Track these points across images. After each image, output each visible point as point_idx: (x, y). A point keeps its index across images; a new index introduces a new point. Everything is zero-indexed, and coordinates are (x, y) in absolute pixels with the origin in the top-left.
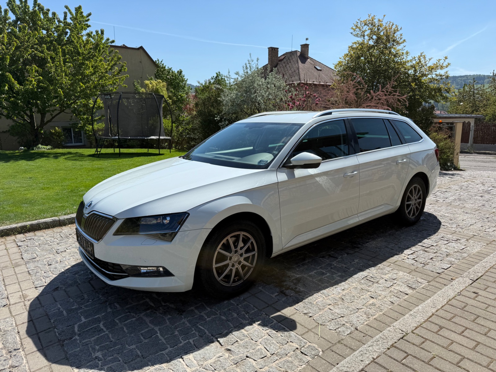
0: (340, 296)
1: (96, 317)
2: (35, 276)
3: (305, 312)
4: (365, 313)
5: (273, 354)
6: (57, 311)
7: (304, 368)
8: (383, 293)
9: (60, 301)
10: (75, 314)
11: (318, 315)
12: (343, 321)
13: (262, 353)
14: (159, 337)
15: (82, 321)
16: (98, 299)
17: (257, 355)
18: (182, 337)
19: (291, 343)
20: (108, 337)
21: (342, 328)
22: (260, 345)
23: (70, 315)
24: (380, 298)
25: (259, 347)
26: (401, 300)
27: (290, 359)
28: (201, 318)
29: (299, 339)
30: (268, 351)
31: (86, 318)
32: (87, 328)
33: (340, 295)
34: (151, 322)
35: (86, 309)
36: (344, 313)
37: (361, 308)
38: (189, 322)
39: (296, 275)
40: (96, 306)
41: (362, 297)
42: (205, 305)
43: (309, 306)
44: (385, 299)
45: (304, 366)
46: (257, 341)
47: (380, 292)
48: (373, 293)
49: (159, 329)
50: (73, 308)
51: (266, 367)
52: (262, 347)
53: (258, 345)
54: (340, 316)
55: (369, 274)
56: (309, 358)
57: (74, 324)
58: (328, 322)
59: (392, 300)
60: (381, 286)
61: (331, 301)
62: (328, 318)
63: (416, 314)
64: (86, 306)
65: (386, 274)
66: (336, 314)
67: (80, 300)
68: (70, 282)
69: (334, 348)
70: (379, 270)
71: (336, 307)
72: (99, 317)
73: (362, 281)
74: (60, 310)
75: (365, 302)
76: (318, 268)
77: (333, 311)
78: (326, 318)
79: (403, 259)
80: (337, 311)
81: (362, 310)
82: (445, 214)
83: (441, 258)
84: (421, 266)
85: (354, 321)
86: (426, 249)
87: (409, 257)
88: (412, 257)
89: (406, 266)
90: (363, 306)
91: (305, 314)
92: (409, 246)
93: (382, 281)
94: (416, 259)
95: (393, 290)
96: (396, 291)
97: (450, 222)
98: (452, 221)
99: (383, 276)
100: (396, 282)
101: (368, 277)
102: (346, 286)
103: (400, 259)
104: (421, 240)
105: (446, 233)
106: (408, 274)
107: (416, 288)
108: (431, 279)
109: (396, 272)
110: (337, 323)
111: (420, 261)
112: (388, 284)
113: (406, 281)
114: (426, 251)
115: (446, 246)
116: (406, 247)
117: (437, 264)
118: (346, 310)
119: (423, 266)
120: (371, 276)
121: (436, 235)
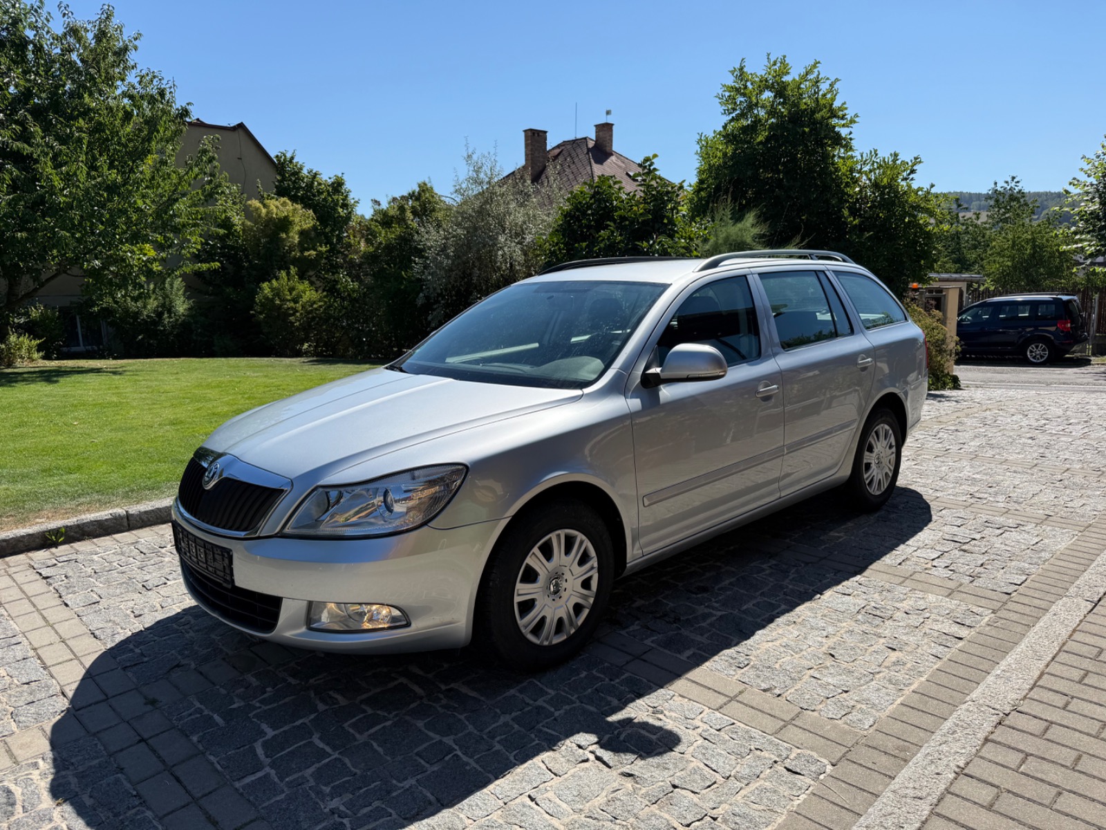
3: (764, 686)
4: (890, 681)
5: (728, 778)
7: (805, 801)
8: (911, 639)
11: (793, 690)
12: (850, 699)
13: (704, 777)
14: (461, 759)
16: (285, 684)
17: (694, 781)
18: (514, 754)
19: (758, 752)
20: (345, 766)
21: (853, 714)
22: (693, 760)
24: (909, 649)
25: (692, 765)
26: (954, 649)
27: (768, 784)
28: (541, 712)
29: (771, 742)
30: (715, 771)
33: (824, 648)
36: (847, 684)
37: (877, 670)
38: (518, 720)
39: (714, 612)
41: (872, 649)
43: (768, 675)
44: (919, 650)
45: (804, 796)
46: (683, 753)
47: (904, 638)
48: (891, 639)
49: (454, 741)
51: (723, 805)
52: (698, 764)
53: (688, 761)
54: (841, 691)
55: (867, 603)
56: (808, 781)
58: (820, 703)
60: (900, 624)
61: (810, 660)
62: (816, 696)
65: (901, 601)
66: (832, 687)
69: (852, 756)
70: (884, 593)
71: (825, 672)
73: (860, 617)
75: (880, 658)
76: (758, 593)
77: (822, 682)
78: (811, 695)
79: (926, 569)
80: (830, 680)
81: (881, 675)
82: (974, 476)
83: (999, 563)
84: (968, 582)
85: (874, 698)
86: (964, 547)
87: (935, 563)
88: (941, 563)
89: (937, 582)
90: (880, 666)
91: (765, 690)
92: (927, 542)
93: (898, 615)
94: (951, 568)
95: (928, 631)
96: (936, 634)
97: (990, 490)
98: (993, 489)
99: (898, 605)
100: (927, 615)
101: (868, 607)
102: (830, 629)
103: (918, 569)
104: (946, 529)
105: (991, 513)
106: (947, 599)
107: (974, 624)
108: (997, 605)
109: (921, 595)
110: (839, 704)
111: (961, 570)
112: (914, 620)
113: (947, 612)
114: (964, 551)
115: (1000, 539)
116: (921, 544)
117: (999, 575)
118: (848, 676)
119: (972, 582)
120: (874, 605)
121: (972, 518)
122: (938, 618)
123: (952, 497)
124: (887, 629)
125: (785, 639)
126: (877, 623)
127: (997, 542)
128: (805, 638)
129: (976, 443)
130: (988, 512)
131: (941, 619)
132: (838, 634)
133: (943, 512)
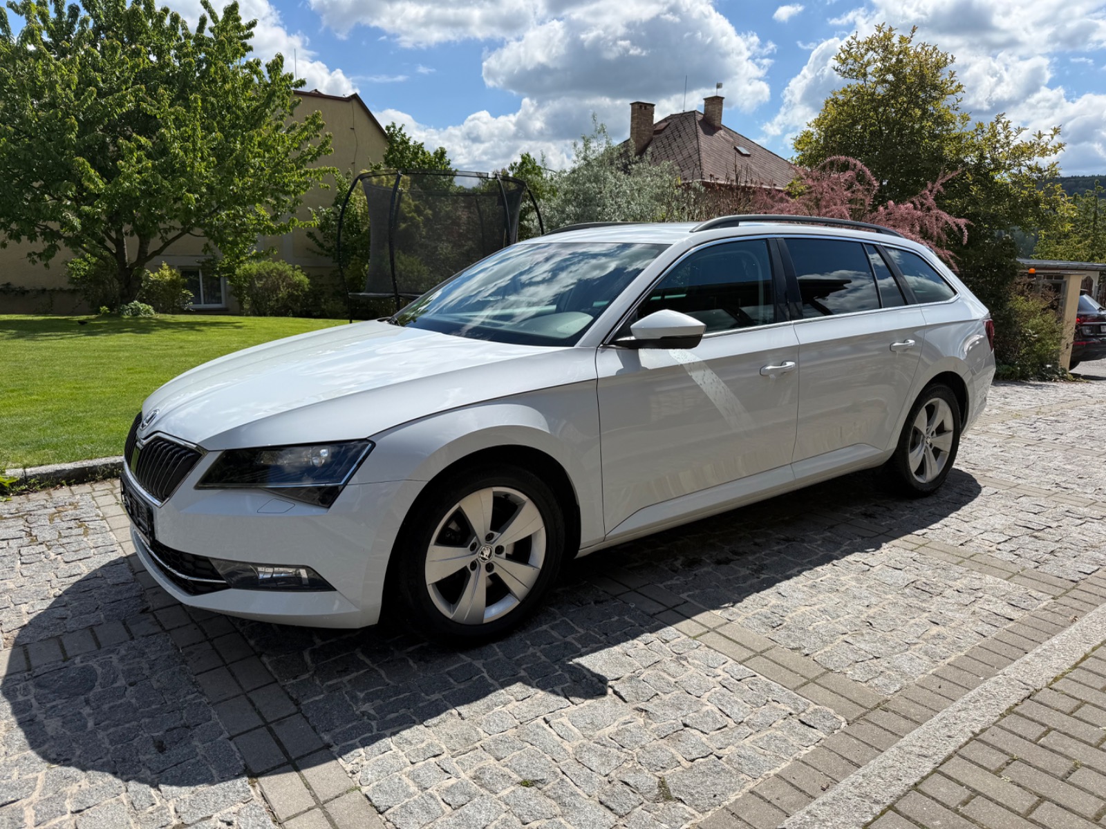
0: (863, 617)
3: (793, 645)
4: (926, 653)
5: (740, 723)
7: (813, 752)
8: (958, 615)
11: (822, 652)
12: (880, 665)
13: (715, 720)
17: (706, 723)
19: (775, 704)
21: (880, 678)
22: (709, 704)
24: (953, 624)
25: (707, 708)
26: (1001, 629)
27: (779, 733)
29: (789, 697)
30: (728, 716)
36: (880, 651)
37: (914, 642)
41: (912, 621)
43: (799, 636)
44: (964, 627)
45: (813, 747)
46: (699, 697)
47: (950, 614)
48: (935, 614)
51: (730, 747)
52: (712, 708)
53: (703, 705)
54: (871, 657)
55: (919, 578)
56: (821, 735)
58: (848, 666)
59: (979, 629)
60: (949, 601)
61: (846, 626)
62: (844, 658)
65: (955, 580)
66: (863, 652)
69: (871, 717)
70: (939, 571)
71: (859, 638)
73: (907, 590)
75: (920, 631)
76: (805, 561)
77: (854, 647)
78: (840, 658)
79: (989, 551)
80: (862, 646)
81: (917, 646)
82: (1065, 467)
83: (1072, 552)
84: (1032, 566)
85: (906, 667)
86: (1036, 534)
87: (1000, 547)
88: (1008, 546)
89: (998, 564)
90: (918, 638)
91: (792, 649)
92: (997, 526)
93: (948, 592)
94: (1017, 552)
95: (977, 610)
96: (985, 613)
97: (1079, 481)
98: (1083, 481)
99: (950, 583)
100: (981, 594)
101: (918, 583)
102: (874, 600)
103: (981, 551)
104: (1020, 515)
105: (1075, 503)
106: (1005, 582)
107: (1029, 608)
108: (1058, 592)
109: (978, 575)
110: (867, 669)
111: (1027, 555)
112: (966, 599)
113: (1003, 593)
114: (1036, 537)
115: (1079, 529)
116: (989, 528)
117: (1068, 563)
118: (882, 644)
119: (1037, 567)
120: (925, 581)
121: (1053, 506)
122: (991, 598)
123: (1035, 485)
124: (934, 605)
125: (824, 605)
126: (925, 597)
127: (1075, 533)
128: (845, 606)
129: (1076, 434)
130: (1071, 502)
131: (994, 599)
132: (881, 605)
133: (1021, 499)
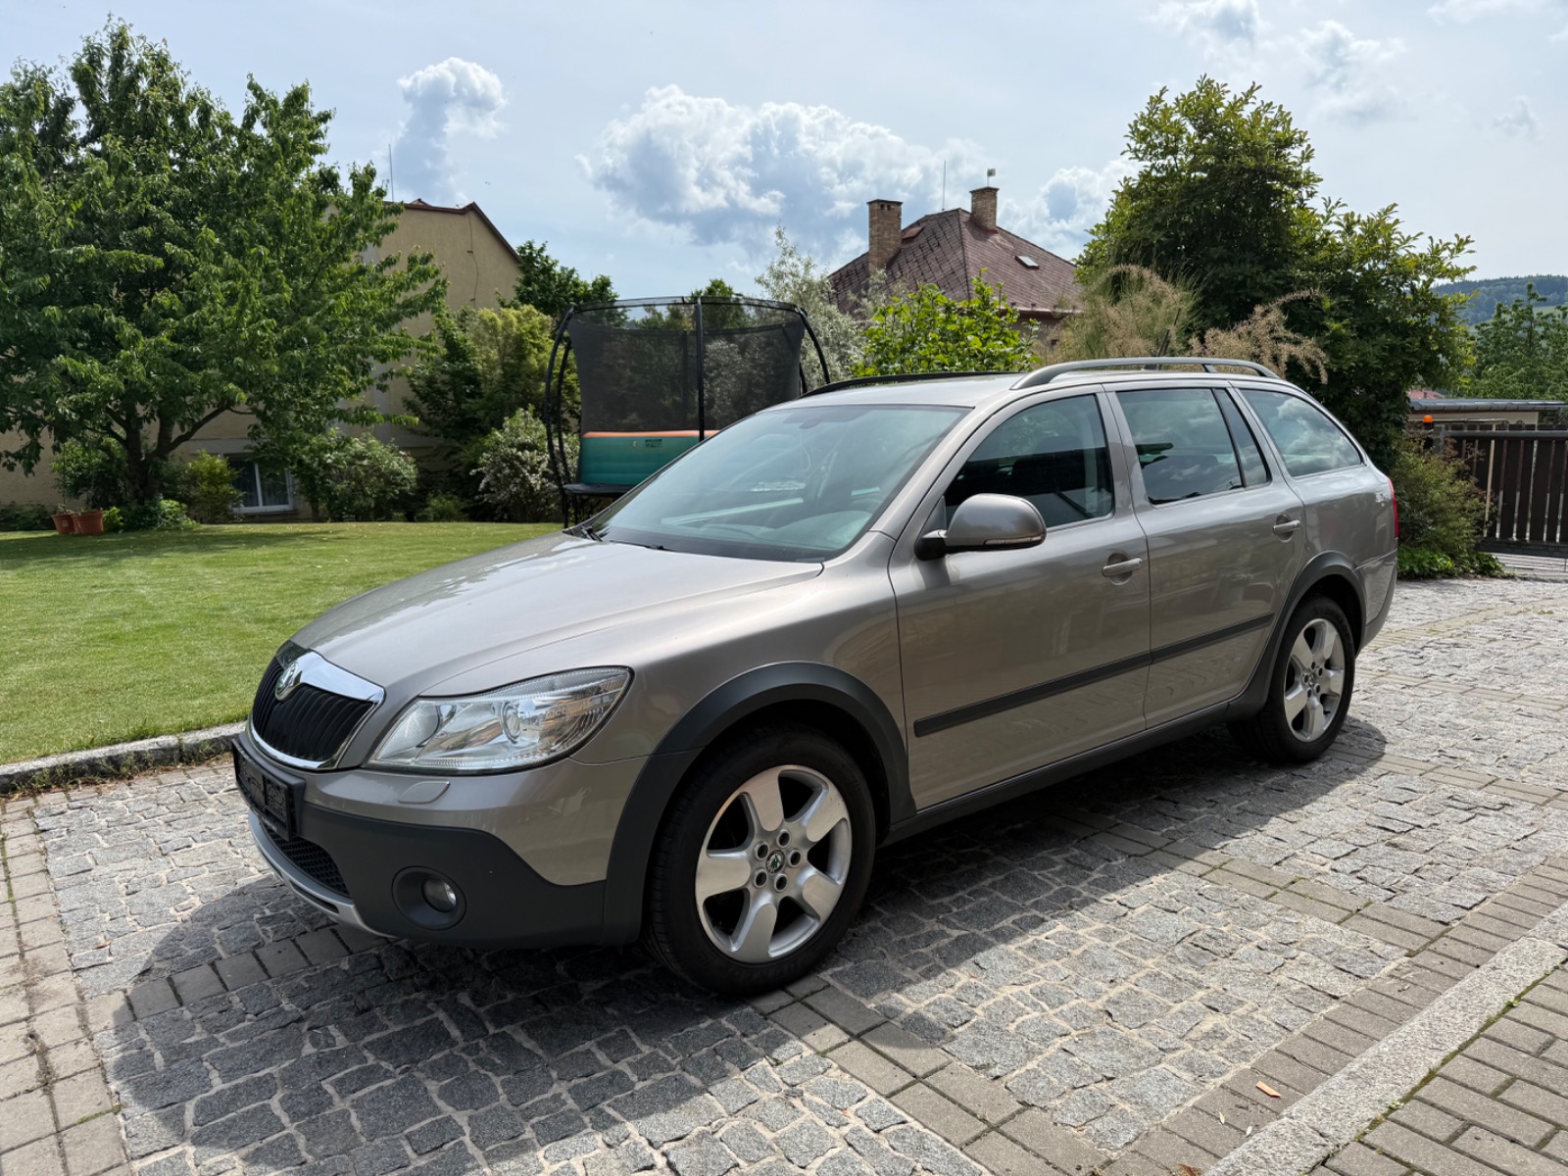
0: (1099, 1004)
1: (261, 1074)
2: (80, 929)
4: (1190, 1067)
6: (135, 1051)
8: (1251, 992)
9: (148, 1017)
10: (192, 1063)
11: (1023, 1070)
12: (1112, 1092)
14: (465, 1150)
15: (211, 1087)
16: (274, 1010)
18: (546, 1148)
20: (294, 1147)
21: (1106, 1119)
23: (175, 1066)
24: (1240, 1010)
26: (1317, 1016)
28: (617, 1081)
31: (227, 1076)
32: (227, 1112)
33: (1099, 1001)
34: (446, 1093)
35: (231, 1046)
36: (1116, 1065)
37: (1171, 1046)
38: (575, 1092)
39: (948, 931)
40: (266, 1034)
41: (1178, 1007)
42: (632, 1034)
43: (992, 1042)
44: (1258, 1015)
47: (1240, 991)
48: (1217, 992)
49: (470, 1118)
50: (188, 1041)
54: (1100, 1078)
55: (1201, 926)
57: (184, 1100)
58: (1059, 1096)
59: (1282, 1018)
60: (1242, 967)
61: (1068, 1020)
62: (1056, 1082)
63: (1371, 1072)
64: (232, 1037)
65: (1259, 927)
66: (1088, 1069)
67: (215, 1014)
68: (191, 952)
70: (1235, 911)
71: (1088, 1042)
72: (271, 1075)
73: (1179, 950)
74: (145, 1049)
75: (1187, 1024)
76: (1028, 903)
77: (1076, 1059)
78: (1049, 1082)
79: (1319, 874)
80: (1090, 1058)
81: (1178, 1053)
82: (1457, 721)
83: (1448, 869)
84: (1383, 898)
85: (1152, 1093)
86: (1396, 840)
87: (1337, 865)
88: (1348, 865)
89: (1330, 895)
90: (1182, 1037)
91: (976, 1068)
92: (1338, 828)
93: (1245, 951)
94: (1359, 875)
95: (1284, 981)
96: (1296, 987)
97: (1475, 745)
98: (1481, 743)
99: (1250, 933)
100: (1294, 953)
101: (1198, 935)
102: (1123, 970)
103: (1307, 872)
104: (1377, 808)
105: (1464, 782)
106: (1337, 927)
107: (1367, 974)
108: (1419, 942)
109: (1295, 918)
110: (1089, 1100)
111: (1378, 879)
112: (1269, 961)
113: (1330, 949)
114: (1395, 845)
115: (1463, 828)
116: (1326, 831)
117: (1438, 889)
118: (1122, 1052)
119: (1390, 899)
120: (1210, 932)
121: (1429, 790)
122: (1310, 959)
123: (1407, 755)
124: (1218, 974)
125: (1043, 983)
126: (1205, 961)
127: (1457, 835)
128: (1076, 983)
129: (1483, 664)
131: (1315, 961)
132: (1133, 978)
133: (1383, 778)
